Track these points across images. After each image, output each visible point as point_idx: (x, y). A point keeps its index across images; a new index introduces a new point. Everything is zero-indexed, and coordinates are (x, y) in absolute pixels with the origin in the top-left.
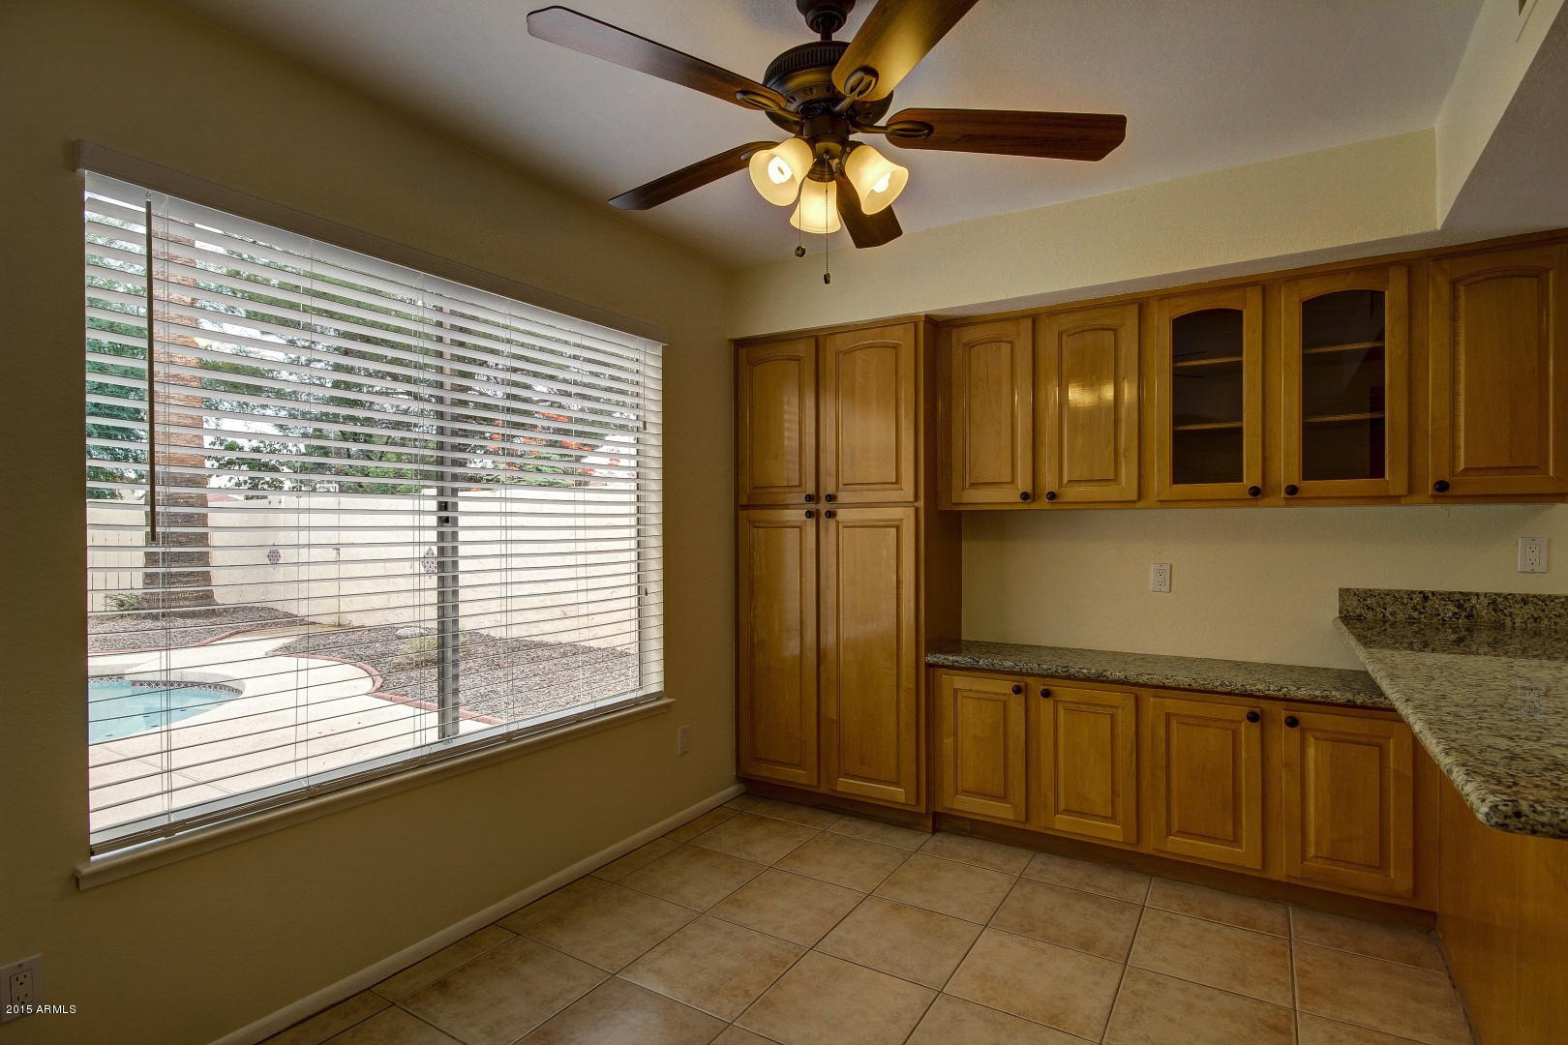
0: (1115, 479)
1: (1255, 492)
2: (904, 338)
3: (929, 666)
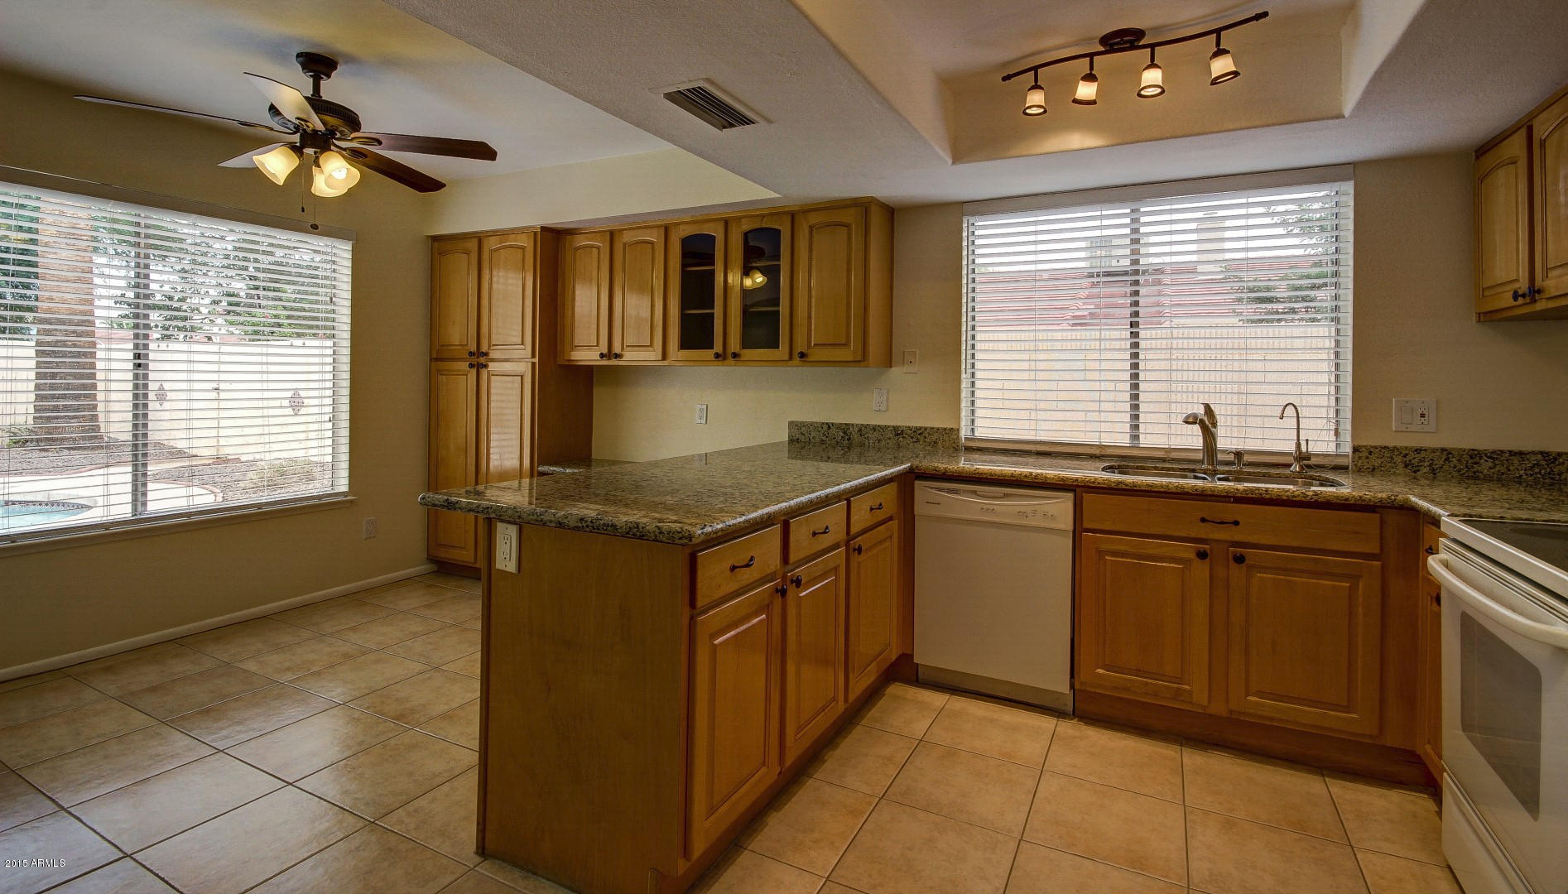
0: (651, 346)
1: (717, 356)
2: (525, 242)
3: (539, 473)
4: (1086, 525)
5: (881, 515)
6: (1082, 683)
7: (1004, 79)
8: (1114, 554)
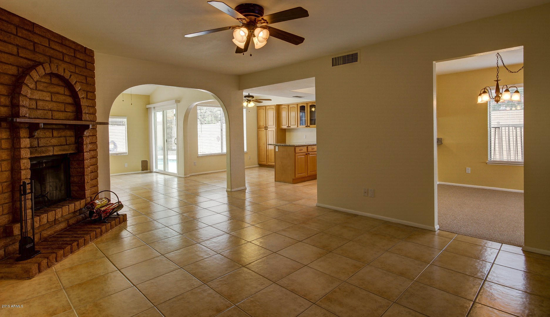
0: (295, 125)
1: (306, 126)
2: (274, 107)
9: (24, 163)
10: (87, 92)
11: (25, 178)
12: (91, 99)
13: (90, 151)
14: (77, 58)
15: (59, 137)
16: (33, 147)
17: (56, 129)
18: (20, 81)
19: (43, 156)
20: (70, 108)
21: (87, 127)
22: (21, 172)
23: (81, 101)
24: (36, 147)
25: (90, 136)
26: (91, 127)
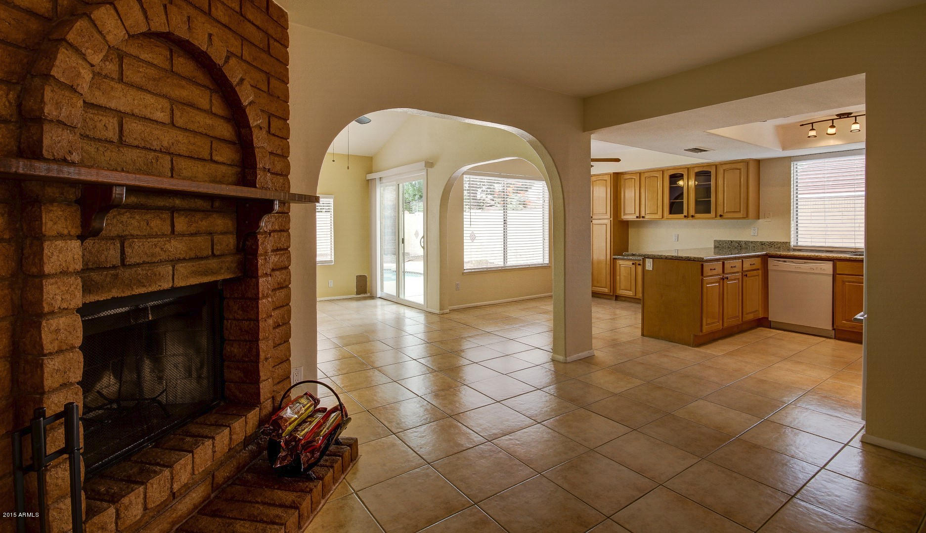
0: (657, 213)
1: (685, 216)
2: (608, 178)
3: (614, 259)
4: (838, 272)
5: (754, 267)
6: (837, 326)
7: (801, 125)
8: (849, 282)
9: (57, 331)
10: (270, 116)
11: (61, 381)
12: (278, 136)
13: (273, 270)
14: (247, 19)
15: (192, 235)
16: (105, 268)
17: (184, 210)
18: (55, 36)
19: (140, 295)
20: (225, 154)
21: (266, 206)
22: (41, 366)
23: (254, 137)
24: (114, 267)
25: (274, 231)
26: (277, 207)
